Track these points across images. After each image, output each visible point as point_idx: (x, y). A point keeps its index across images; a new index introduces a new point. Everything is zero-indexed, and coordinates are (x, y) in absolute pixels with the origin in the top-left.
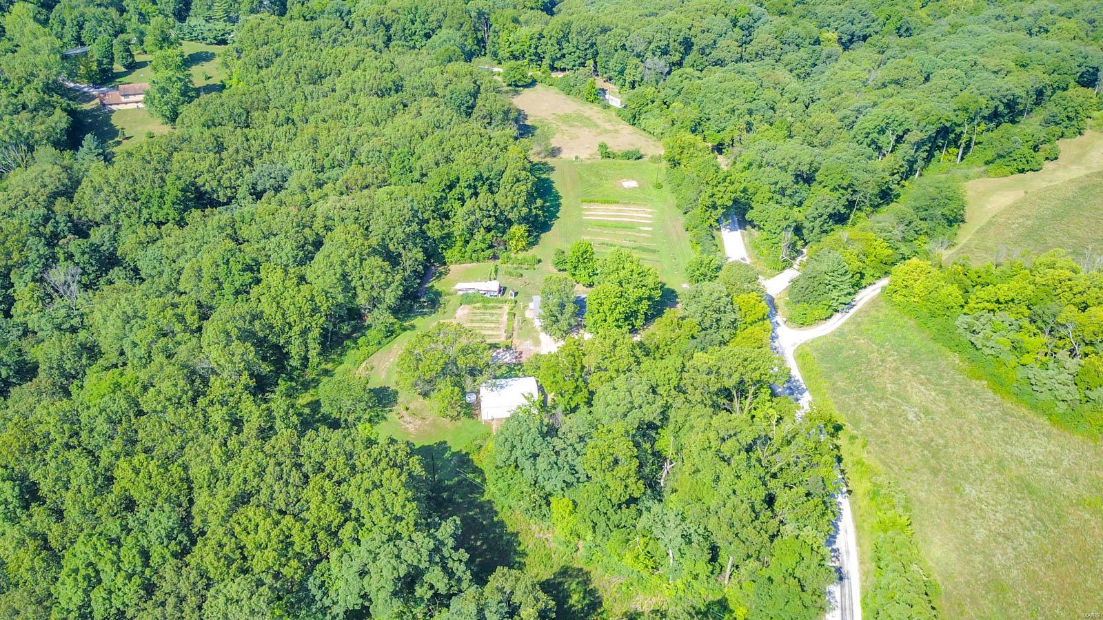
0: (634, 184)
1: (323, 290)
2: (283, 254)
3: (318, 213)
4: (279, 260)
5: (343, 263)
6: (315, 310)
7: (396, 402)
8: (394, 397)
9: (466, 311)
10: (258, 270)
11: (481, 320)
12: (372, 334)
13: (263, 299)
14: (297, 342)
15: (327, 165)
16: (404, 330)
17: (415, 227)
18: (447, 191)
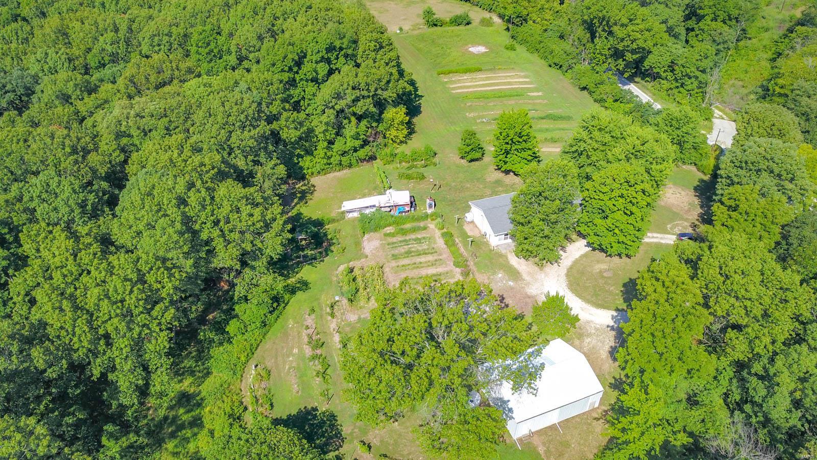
0: (482, 49)
1: (157, 258)
2: (59, 202)
3: (102, 128)
4: (53, 215)
5: (182, 202)
6: (153, 301)
7: (338, 435)
8: (332, 426)
9: (376, 243)
10: (17, 240)
11: (409, 253)
12: (249, 312)
13: (38, 294)
14: (128, 366)
15: (93, 63)
16: (293, 291)
17: (264, 128)
18: (295, 69)
